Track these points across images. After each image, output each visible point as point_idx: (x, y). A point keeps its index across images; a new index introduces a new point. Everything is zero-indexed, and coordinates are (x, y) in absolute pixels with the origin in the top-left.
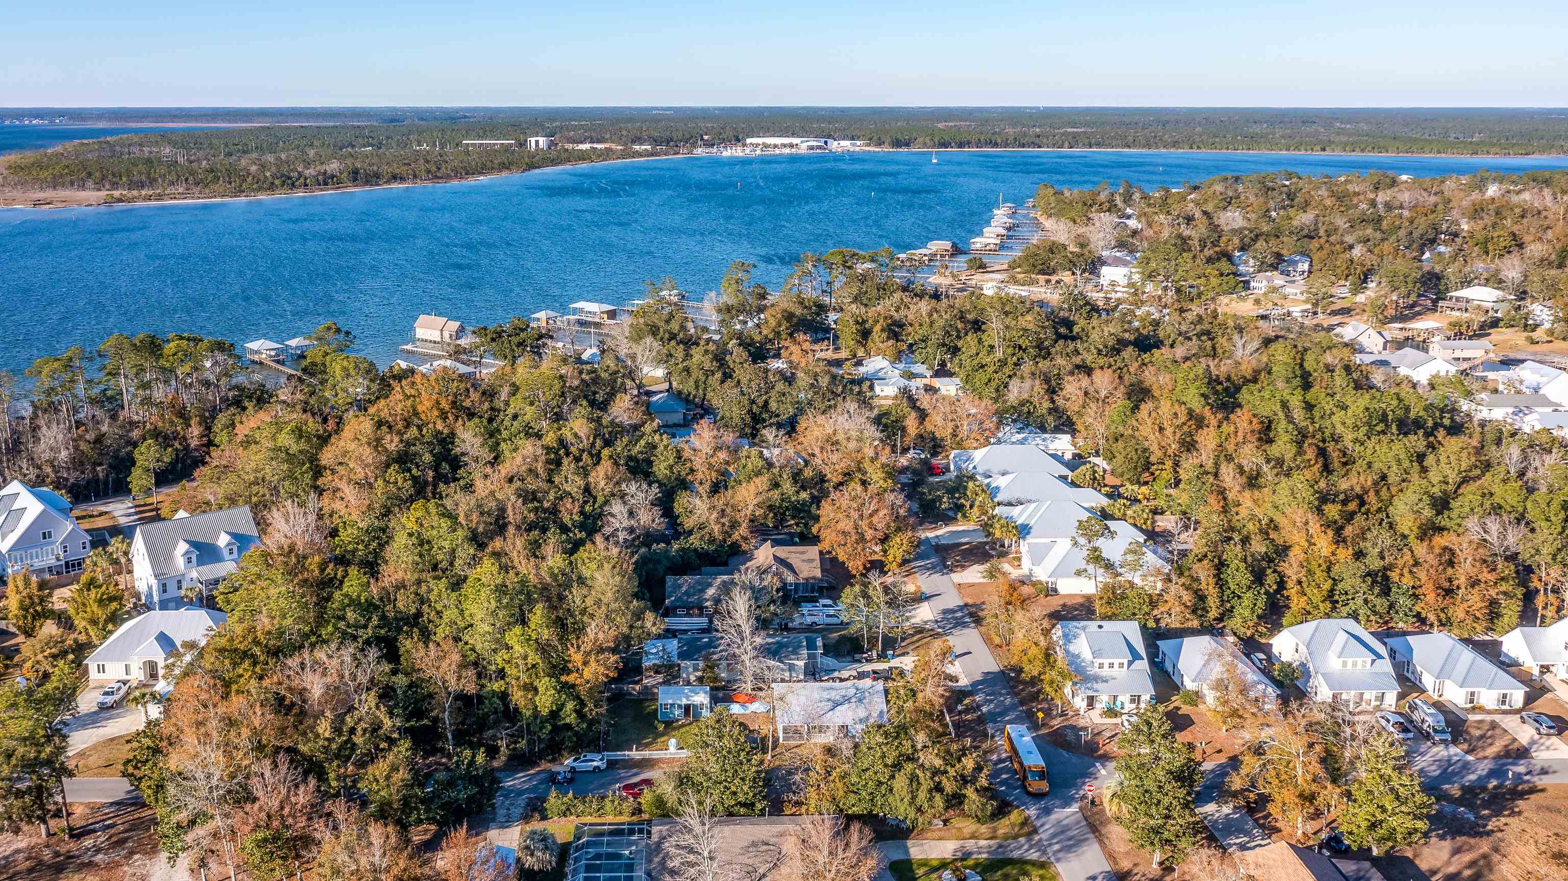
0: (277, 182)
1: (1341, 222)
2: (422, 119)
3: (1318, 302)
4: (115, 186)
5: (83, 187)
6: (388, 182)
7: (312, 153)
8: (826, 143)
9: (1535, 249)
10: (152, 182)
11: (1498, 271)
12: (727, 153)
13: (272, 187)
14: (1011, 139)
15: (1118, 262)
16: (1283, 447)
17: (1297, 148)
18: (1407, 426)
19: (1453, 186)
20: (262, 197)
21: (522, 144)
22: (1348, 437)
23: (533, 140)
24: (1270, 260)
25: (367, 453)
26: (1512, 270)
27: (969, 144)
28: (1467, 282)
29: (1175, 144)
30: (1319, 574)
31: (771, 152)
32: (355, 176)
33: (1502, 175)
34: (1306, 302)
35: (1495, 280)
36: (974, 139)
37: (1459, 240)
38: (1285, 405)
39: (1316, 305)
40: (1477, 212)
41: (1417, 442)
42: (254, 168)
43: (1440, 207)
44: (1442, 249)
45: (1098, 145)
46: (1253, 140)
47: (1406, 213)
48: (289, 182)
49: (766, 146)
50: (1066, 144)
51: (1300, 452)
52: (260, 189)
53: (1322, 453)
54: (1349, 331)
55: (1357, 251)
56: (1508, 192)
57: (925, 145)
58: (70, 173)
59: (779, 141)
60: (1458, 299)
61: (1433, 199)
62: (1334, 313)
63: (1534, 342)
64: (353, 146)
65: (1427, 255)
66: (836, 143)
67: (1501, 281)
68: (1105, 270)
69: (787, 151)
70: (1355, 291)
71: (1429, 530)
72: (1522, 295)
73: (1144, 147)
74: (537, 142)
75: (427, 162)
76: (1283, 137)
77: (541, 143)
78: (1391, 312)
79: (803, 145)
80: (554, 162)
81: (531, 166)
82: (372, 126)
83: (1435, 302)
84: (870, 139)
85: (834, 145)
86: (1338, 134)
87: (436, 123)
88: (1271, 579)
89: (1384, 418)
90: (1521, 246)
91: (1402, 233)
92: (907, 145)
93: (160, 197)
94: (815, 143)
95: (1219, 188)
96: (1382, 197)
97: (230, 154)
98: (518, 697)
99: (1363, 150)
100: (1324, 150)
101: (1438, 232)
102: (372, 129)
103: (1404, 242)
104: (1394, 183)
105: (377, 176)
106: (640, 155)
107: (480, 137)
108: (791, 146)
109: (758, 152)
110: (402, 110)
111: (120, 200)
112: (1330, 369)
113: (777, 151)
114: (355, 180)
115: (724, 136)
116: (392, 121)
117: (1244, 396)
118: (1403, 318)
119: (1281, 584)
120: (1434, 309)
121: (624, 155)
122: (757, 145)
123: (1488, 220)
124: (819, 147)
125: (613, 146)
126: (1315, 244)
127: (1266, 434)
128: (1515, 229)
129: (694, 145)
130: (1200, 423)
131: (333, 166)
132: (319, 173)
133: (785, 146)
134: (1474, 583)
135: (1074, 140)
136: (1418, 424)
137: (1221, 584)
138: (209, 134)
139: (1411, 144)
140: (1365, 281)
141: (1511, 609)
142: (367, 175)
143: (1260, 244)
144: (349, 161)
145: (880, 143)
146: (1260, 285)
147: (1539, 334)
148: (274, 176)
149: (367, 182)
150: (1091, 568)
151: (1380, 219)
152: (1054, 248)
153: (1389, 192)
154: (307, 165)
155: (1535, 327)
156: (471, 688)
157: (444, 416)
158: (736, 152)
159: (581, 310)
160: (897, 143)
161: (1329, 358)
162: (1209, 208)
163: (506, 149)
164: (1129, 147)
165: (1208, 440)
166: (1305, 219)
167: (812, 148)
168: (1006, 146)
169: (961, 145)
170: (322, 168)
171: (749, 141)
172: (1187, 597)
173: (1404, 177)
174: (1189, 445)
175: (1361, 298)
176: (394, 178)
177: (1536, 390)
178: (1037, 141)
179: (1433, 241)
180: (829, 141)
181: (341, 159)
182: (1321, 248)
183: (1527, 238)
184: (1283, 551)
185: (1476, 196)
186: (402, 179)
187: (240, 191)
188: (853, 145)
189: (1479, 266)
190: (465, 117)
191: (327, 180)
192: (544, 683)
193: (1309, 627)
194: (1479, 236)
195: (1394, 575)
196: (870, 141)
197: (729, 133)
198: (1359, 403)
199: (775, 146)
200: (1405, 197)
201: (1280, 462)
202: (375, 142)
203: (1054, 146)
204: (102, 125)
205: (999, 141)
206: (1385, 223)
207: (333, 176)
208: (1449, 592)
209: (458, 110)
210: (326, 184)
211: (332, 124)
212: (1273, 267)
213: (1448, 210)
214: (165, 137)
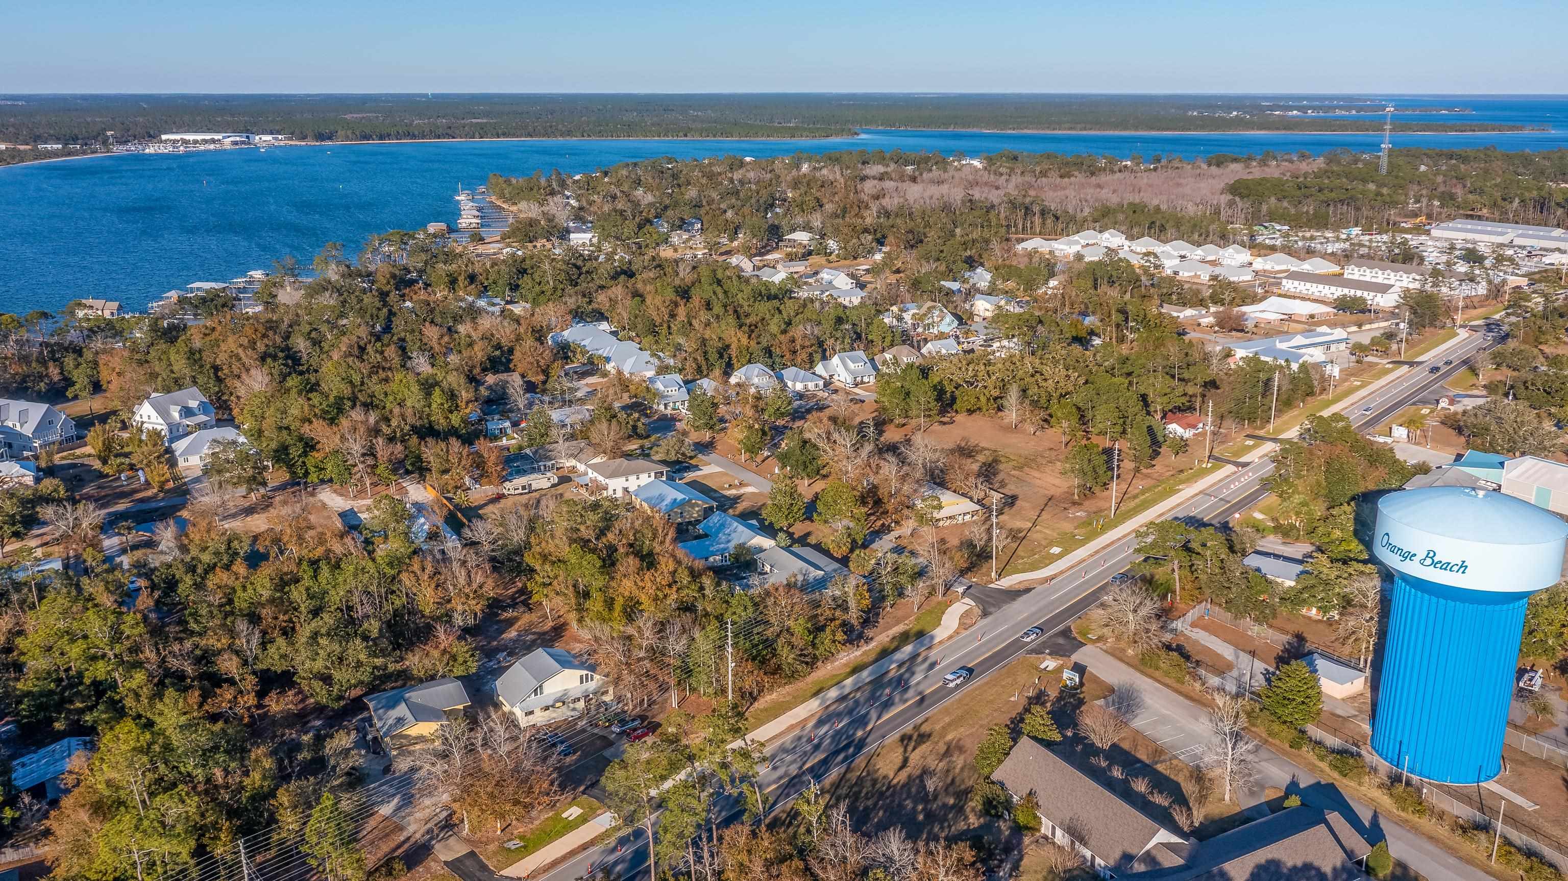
1: (715, 195)
3: (713, 247)
8: (248, 137)
9: (829, 207)
11: (809, 222)
14: (427, 130)
15: (578, 230)
16: (717, 309)
17: (666, 135)
18: (770, 297)
19: (780, 166)
22: (745, 304)
24: (677, 223)
26: (817, 221)
27: (389, 136)
28: (793, 230)
29: (569, 133)
30: (744, 352)
33: (809, 155)
34: (705, 248)
35: (807, 228)
36: (393, 131)
37: (786, 204)
38: (714, 293)
39: (710, 250)
40: (795, 185)
41: (776, 303)
43: (774, 182)
44: (778, 210)
45: (505, 135)
46: (630, 129)
47: (753, 187)
49: (185, 142)
50: (477, 135)
51: (726, 311)
53: (736, 311)
54: (734, 260)
55: (729, 214)
56: (815, 168)
57: (347, 138)
59: (199, 137)
60: (789, 240)
61: (769, 176)
62: (722, 254)
63: (830, 262)
65: (769, 215)
66: (257, 138)
67: (811, 228)
68: (572, 236)
69: (212, 147)
70: (732, 240)
71: (784, 332)
72: (823, 236)
76: (653, 125)
78: (754, 251)
79: (228, 141)
83: (777, 244)
84: (292, 134)
85: (256, 140)
86: (694, 121)
88: (726, 356)
89: (760, 294)
90: (821, 206)
91: (753, 201)
92: (330, 138)
94: (238, 139)
95: (624, 172)
96: (737, 176)
99: (715, 136)
100: (686, 135)
101: (774, 199)
103: (755, 207)
104: (742, 164)
108: (213, 141)
109: (180, 149)
112: (730, 278)
113: (202, 148)
115: (135, 133)
117: (693, 291)
118: (761, 254)
119: (730, 358)
120: (777, 247)
122: (176, 141)
123: (803, 189)
124: (243, 142)
125: (18, 146)
126: (703, 211)
127: (708, 306)
128: (818, 194)
130: (676, 305)
133: (205, 141)
134: (803, 347)
135: (483, 131)
136: (776, 297)
137: (707, 359)
139: (750, 130)
140: (736, 233)
141: (817, 357)
143: (670, 213)
145: (304, 138)
146: (675, 239)
147: (833, 258)
150: (652, 360)
151: (738, 192)
152: (532, 223)
153: (740, 171)
155: (831, 254)
160: (320, 137)
161: (728, 273)
162: (626, 188)
164: (531, 136)
165: (682, 312)
166: (692, 193)
167: (235, 143)
168: (423, 137)
169: (381, 137)
171: (164, 137)
172: (694, 365)
173: (748, 159)
174: (673, 316)
175: (736, 243)
177: (830, 283)
178: (449, 131)
179: (772, 206)
180: (250, 136)
182: (707, 213)
183: (825, 201)
184: (728, 346)
185: (794, 172)
188: (276, 139)
189: (800, 220)
193: (744, 369)
194: (799, 200)
195: (773, 349)
196: (292, 135)
197: (141, 130)
198: (747, 290)
200: (751, 175)
201: (718, 317)
203: (466, 136)
205: (416, 133)
206: (741, 194)
208: (795, 352)
212: (680, 227)
213: (779, 184)
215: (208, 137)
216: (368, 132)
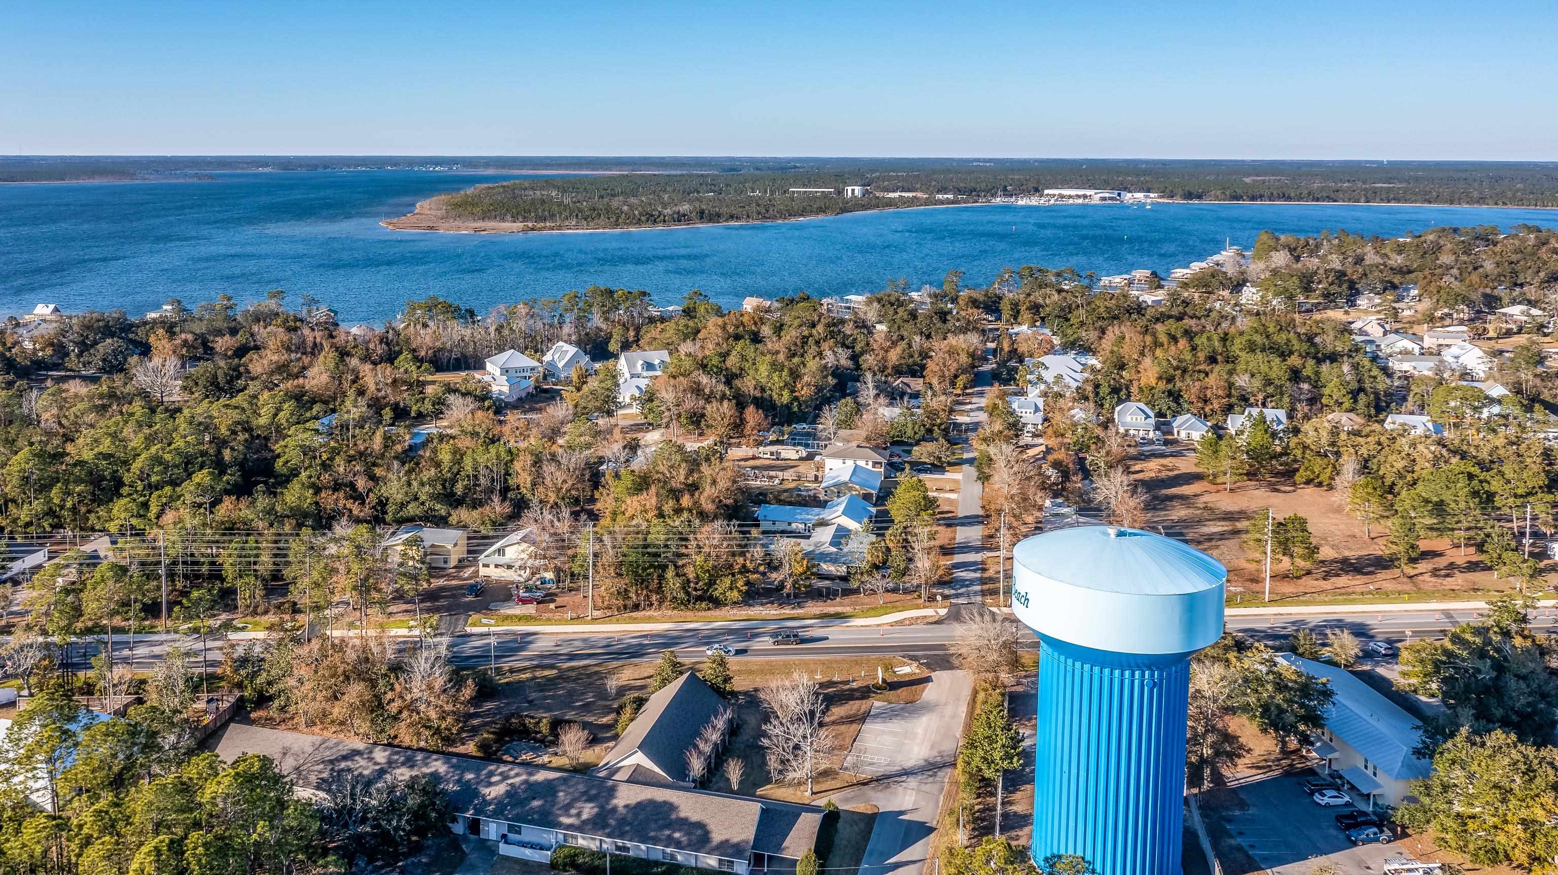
0: (643, 218)
2: (757, 169)
4: (525, 219)
5: (503, 220)
6: (726, 220)
7: (666, 197)
8: (1119, 195)
10: (552, 216)
12: (1022, 202)
13: (639, 222)
20: (633, 229)
21: (840, 192)
23: (850, 189)
25: (719, 332)
27: (1261, 197)
28: (1514, 303)
29: (1481, 200)
31: (1066, 202)
32: (702, 215)
36: (1267, 193)
42: (625, 208)
48: (652, 218)
49: (1062, 196)
52: (631, 224)
54: (1359, 323)
58: (495, 210)
64: (698, 192)
66: (1129, 195)
69: (1080, 201)
73: (1445, 202)
74: (853, 190)
75: (759, 205)
77: (856, 192)
79: (1096, 196)
80: (864, 207)
81: (844, 210)
82: (713, 175)
85: (1128, 197)
87: (770, 172)
92: (1199, 197)
93: (560, 228)
94: (1107, 195)
97: (602, 197)
98: (775, 397)
102: (715, 177)
105: (719, 215)
106: (942, 202)
107: (804, 186)
108: (1085, 197)
109: (1052, 202)
110: (739, 159)
111: (533, 229)
113: (1071, 201)
114: (702, 218)
115: (1024, 187)
116: (731, 170)
120: (1489, 322)
121: (927, 202)
122: (1054, 195)
124: (1111, 199)
125: (919, 195)
129: (994, 195)
131: (685, 208)
132: (674, 213)
133: (1079, 196)
138: (582, 180)
142: (710, 215)
144: (697, 204)
147: (1547, 339)
148: (641, 214)
149: (710, 220)
154: (665, 206)
156: (759, 395)
157: (755, 324)
158: (1034, 201)
159: (851, 301)
160: (1189, 196)
163: (825, 195)
164: (1430, 202)
167: (1104, 199)
169: (1253, 198)
170: (676, 209)
171: (1046, 192)
176: (732, 217)
177: (1457, 357)
178: (1332, 195)
180: (1123, 193)
181: (690, 202)
186: (738, 219)
187: (616, 224)
188: (1147, 197)
190: (796, 167)
191: (680, 218)
192: (786, 393)
196: (1163, 193)
197: (1031, 185)
199: (1070, 197)
202: (716, 188)
203: (1349, 200)
204: (490, 172)
205: (1292, 195)
207: (684, 215)
209: (789, 160)
210: (679, 221)
211: (679, 172)
214: (549, 182)
215: (1081, 192)
216: (1239, 191)
